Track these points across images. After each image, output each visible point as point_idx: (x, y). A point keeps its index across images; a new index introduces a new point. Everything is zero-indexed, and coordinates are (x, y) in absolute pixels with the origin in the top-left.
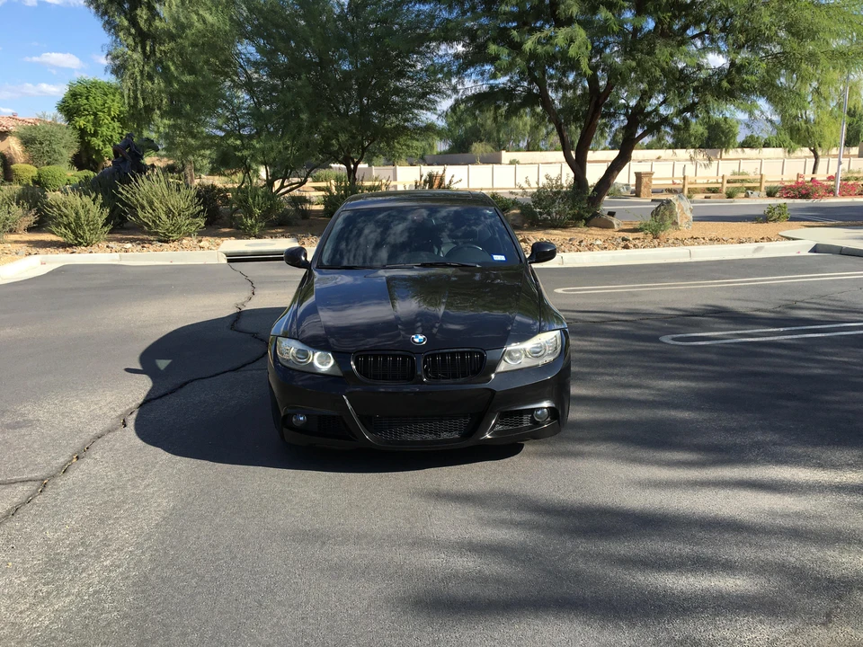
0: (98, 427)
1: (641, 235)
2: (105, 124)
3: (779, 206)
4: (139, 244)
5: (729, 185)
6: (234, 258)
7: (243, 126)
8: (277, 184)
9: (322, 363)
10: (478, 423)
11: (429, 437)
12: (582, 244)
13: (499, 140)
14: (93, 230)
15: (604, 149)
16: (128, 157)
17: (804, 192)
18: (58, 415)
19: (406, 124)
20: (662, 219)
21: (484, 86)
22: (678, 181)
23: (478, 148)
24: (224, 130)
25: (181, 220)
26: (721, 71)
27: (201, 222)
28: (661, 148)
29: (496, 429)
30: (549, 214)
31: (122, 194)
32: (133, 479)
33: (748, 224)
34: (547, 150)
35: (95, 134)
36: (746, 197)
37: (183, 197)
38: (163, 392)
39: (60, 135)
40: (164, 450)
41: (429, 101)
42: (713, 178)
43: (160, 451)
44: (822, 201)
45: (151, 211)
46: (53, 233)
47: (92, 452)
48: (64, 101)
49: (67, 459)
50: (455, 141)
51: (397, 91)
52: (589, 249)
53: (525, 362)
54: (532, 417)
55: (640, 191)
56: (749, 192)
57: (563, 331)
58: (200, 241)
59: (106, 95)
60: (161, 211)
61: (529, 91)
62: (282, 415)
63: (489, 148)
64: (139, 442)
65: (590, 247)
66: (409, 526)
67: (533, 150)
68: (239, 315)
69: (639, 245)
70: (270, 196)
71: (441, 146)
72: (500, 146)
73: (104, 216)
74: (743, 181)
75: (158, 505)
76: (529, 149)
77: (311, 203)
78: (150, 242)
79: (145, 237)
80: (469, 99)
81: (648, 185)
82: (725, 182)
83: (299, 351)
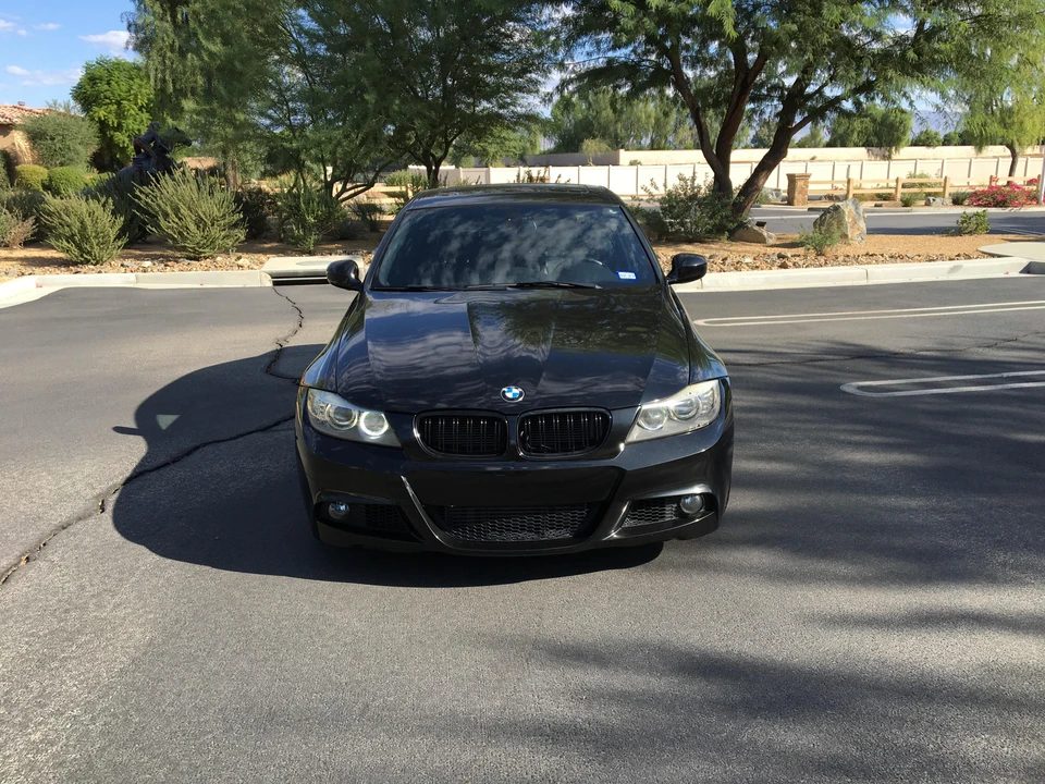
0: (64, 513)
1: (801, 251)
2: (131, 115)
3: (977, 214)
4: (162, 262)
5: (905, 190)
6: (281, 280)
7: (294, 112)
8: (338, 186)
9: (372, 427)
10: (600, 514)
11: (529, 537)
12: (727, 262)
13: (616, 136)
14: (103, 244)
15: (746, 147)
16: (153, 153)
17: (1000, 198)
18: (13, 493)
19: (501, 111)
20: (827, 230)
21: (601, 60)
22: (840, 186)
23: (591, 146)
24: (270, 117)
25: (215, 232)
26: (904, 40)
27: (241, 234)
28: (816, 146)
29: (626, 525)
30: (683, 224)
31: (140, 199)
32: (99, 594)
33: (937, 238)
34: (675, 149)
35: (119, 128)
36: (926, 205)
37: (217, 202)
38: (162, 460)
39: (75, 129)
40: (150, 549)
41: (531, 81)
42: (882, 181)
43: (143, 549)
44: (1023, 210)
45: (176, 220)
46: (53, 248)
47: (48, 550)
48: (80, 86)
49: (13, 561)
50: (561, 137)
51: (489, 70)
52: (736, 269)
53: (666, 428)
54: (679, 508)
55: (793, 198)
56: (931, 198)
57: (722, 381)
58: (239, 258)
59: (132, 79)
60: (189, 219)
61: (658, 66)
62: (315, 502)
63: (604, 146)
64: (117, 535)
65: (737, 267)
66: (496, 677)
67: (659, 149)
68: (279, 354)
69: (801, 263)
70: (330, 202)
71: (545, 144)
72: (618, 143)
73: (118, 227)
74: (921, 185)
75: (129, 638)
76: (654, 146)
77: (381, 212)
78: (176, 260)
79: (170, 252)
80: (580, 77)
81: (804, 191)
82: (900, 186)
83: (338, 410)
